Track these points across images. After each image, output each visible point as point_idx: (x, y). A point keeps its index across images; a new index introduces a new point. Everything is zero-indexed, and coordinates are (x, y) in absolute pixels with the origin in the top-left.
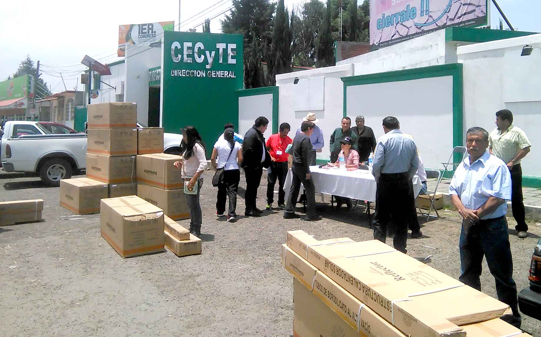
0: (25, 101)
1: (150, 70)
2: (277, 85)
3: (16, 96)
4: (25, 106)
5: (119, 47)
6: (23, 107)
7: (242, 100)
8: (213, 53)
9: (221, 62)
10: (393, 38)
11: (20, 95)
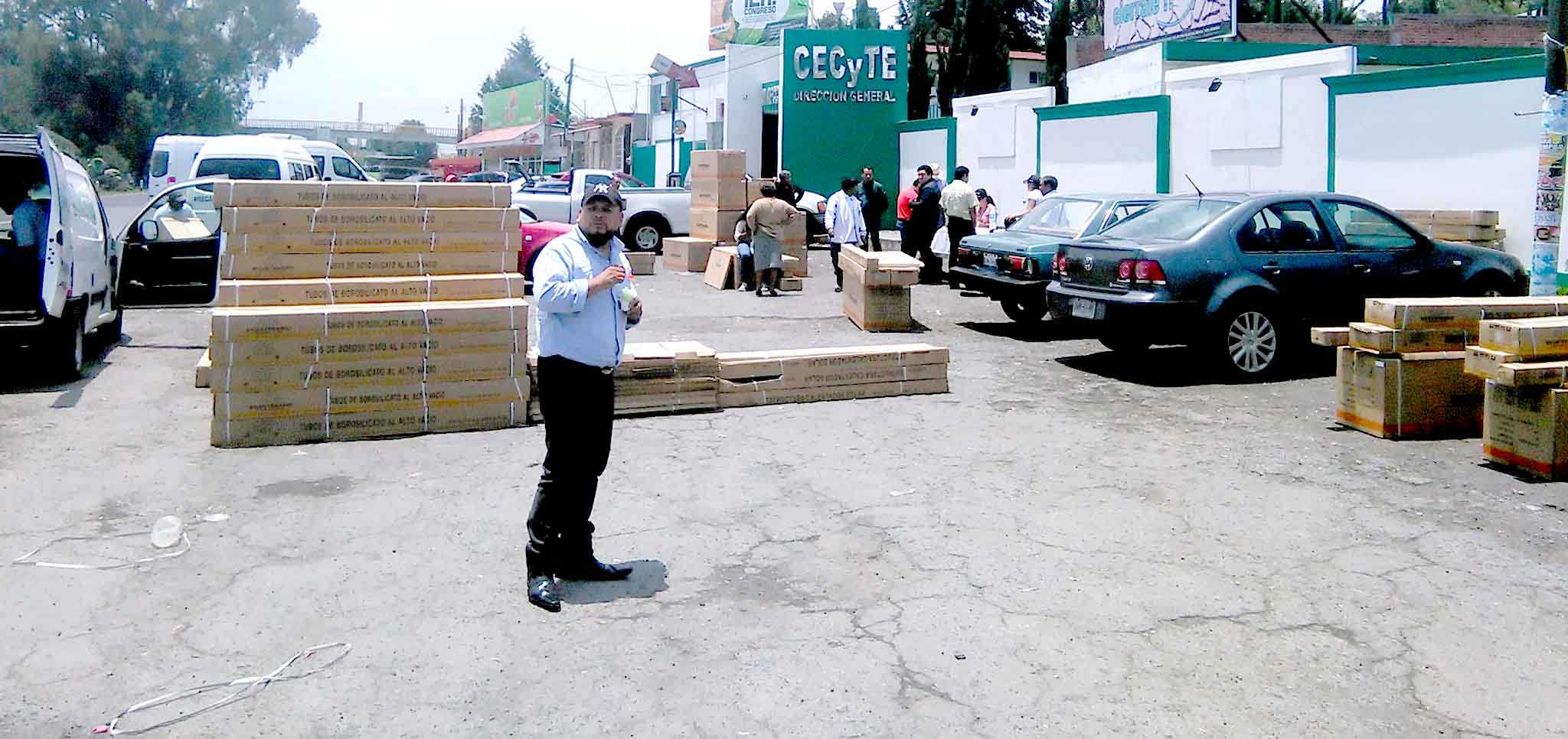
0: (541, 132)
1: (764, 86)
2: (954, 115)
3: (522, 120)
4: (540, 142)
5: (712, 31)
6: (537, 142)
7: (904, 137)
8: (859, 62)
9: (871, 76)
10: (1133, 41)
11: (529, 119)
